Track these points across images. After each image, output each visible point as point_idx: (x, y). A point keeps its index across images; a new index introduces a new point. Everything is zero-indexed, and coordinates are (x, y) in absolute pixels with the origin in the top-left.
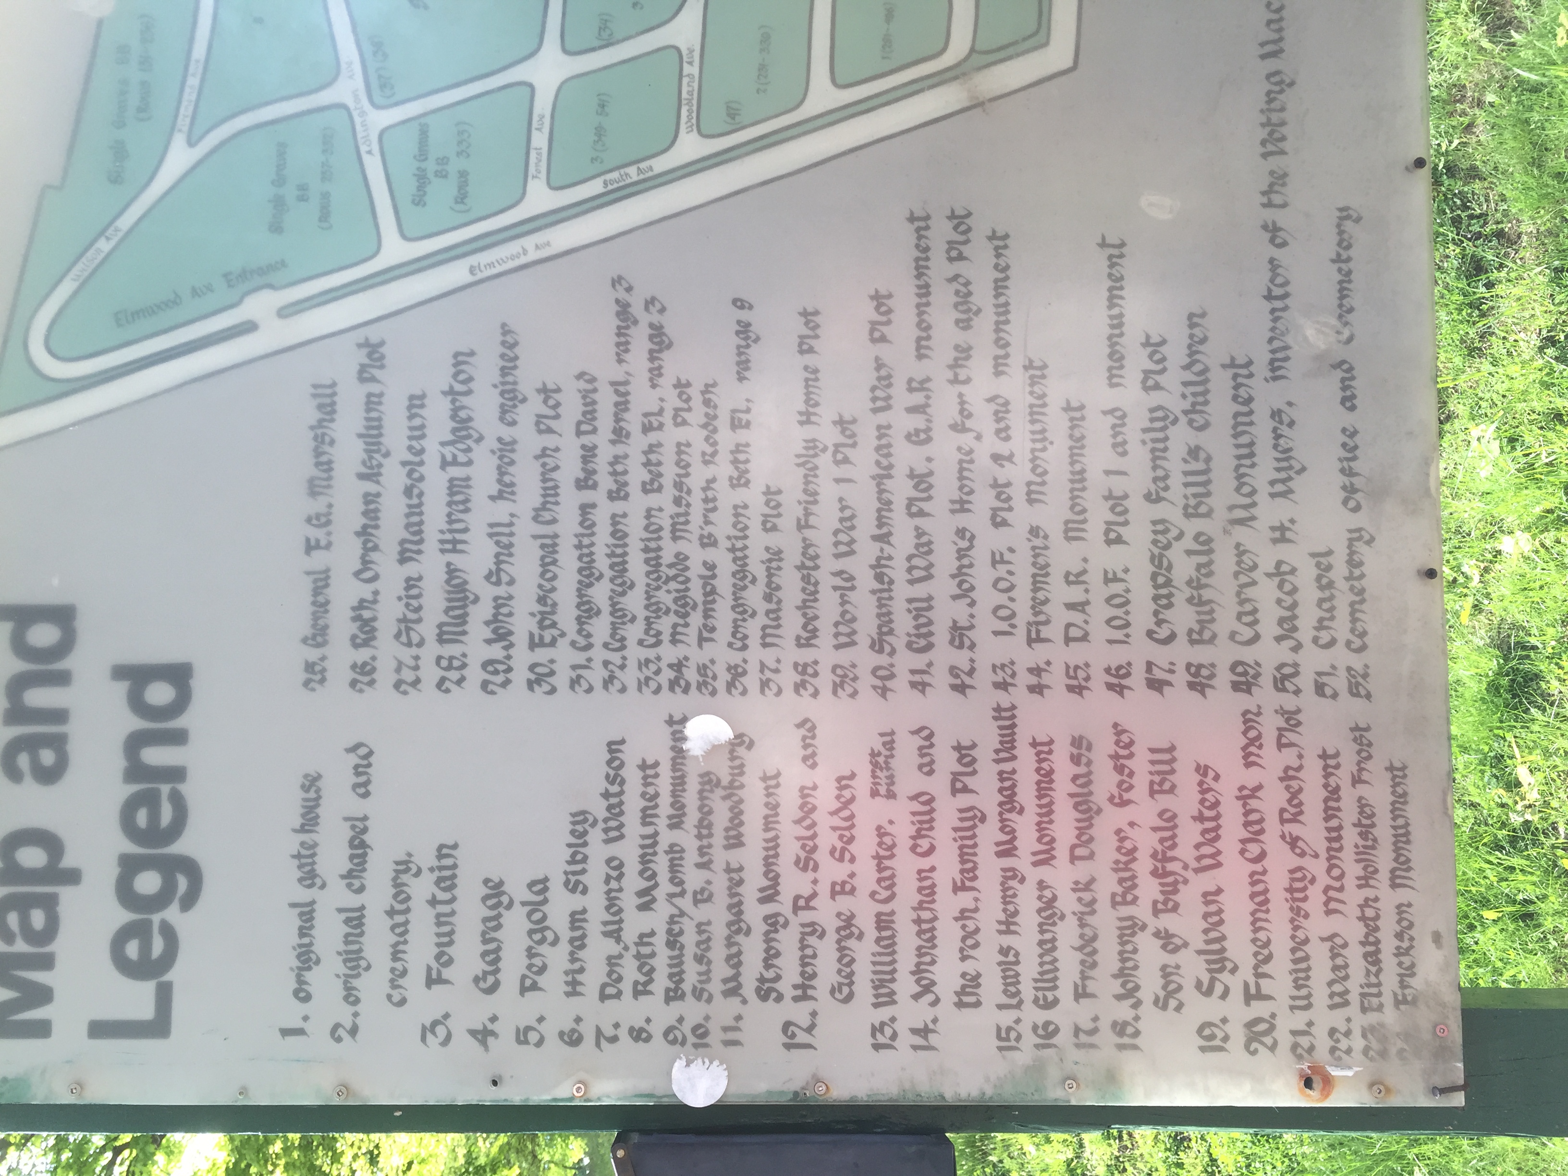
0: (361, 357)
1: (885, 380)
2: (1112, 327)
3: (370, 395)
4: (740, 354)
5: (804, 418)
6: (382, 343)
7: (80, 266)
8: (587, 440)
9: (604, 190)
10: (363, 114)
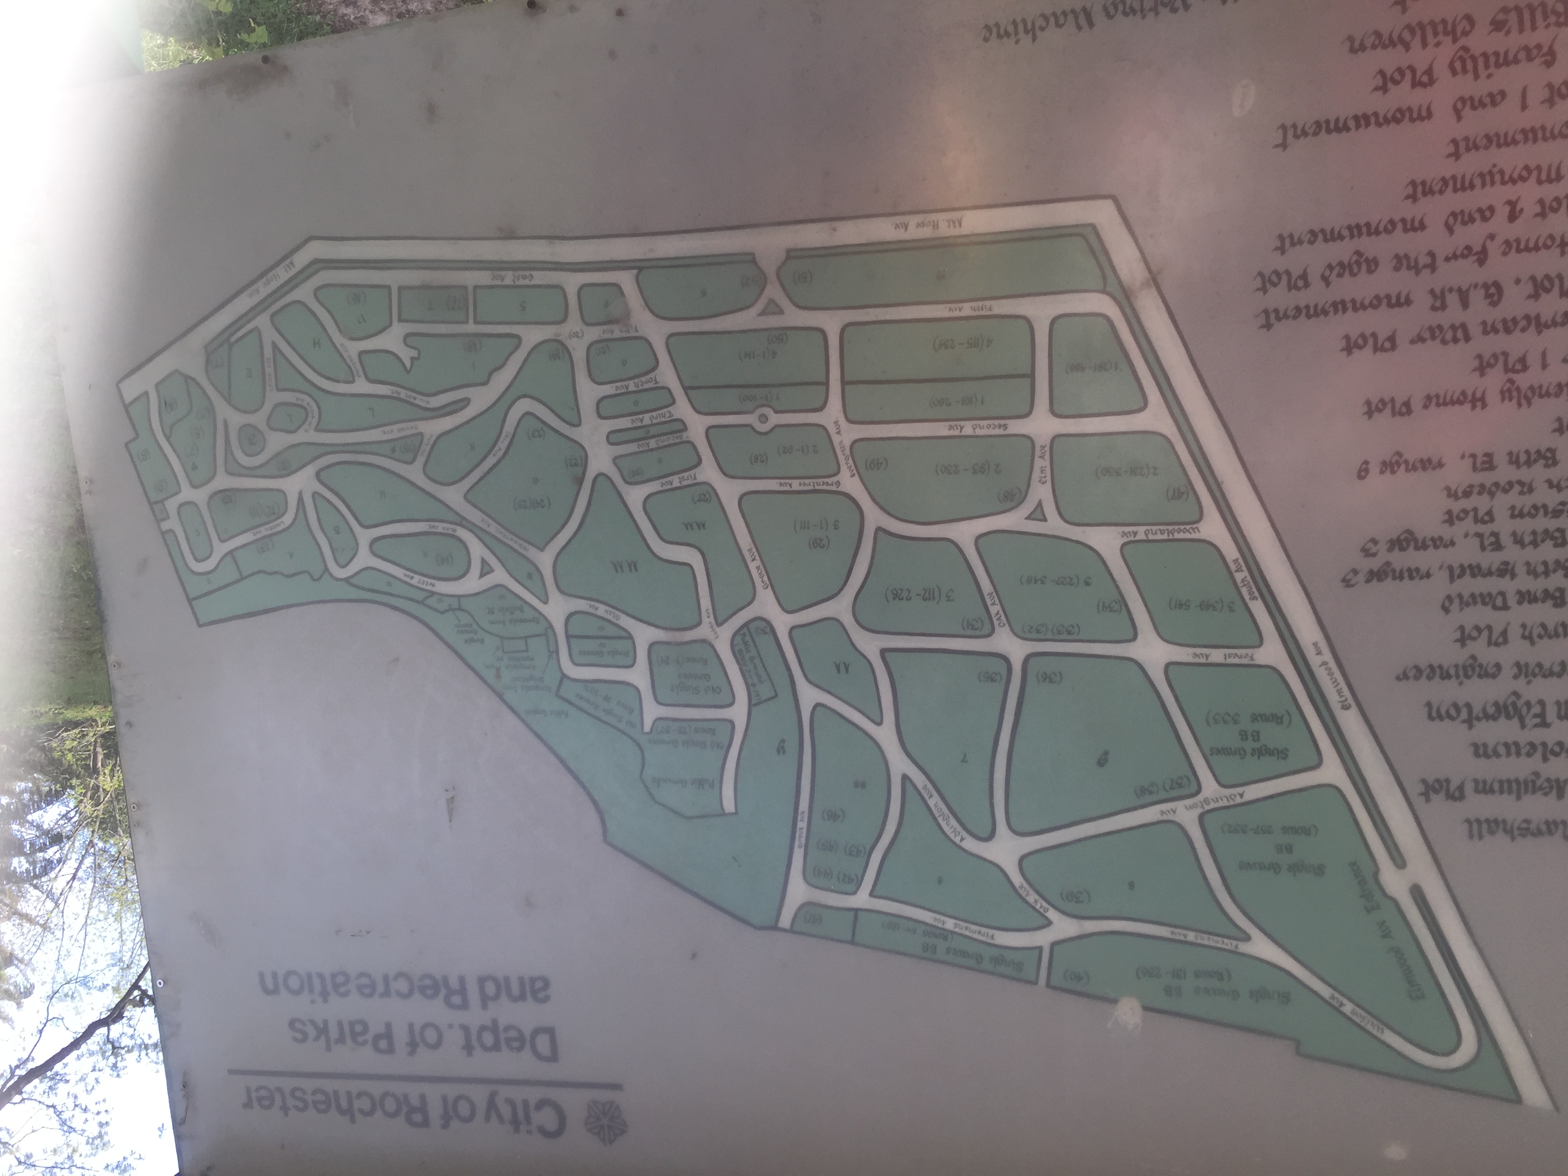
0: (1438, 800)
1: (1435, 332)
2: (1368, 125)
3: (1477, 791)
4: (1415, 468)
5: (1479, 404)
6: (1424, 781)
7: (1369, 1028)
8: (1512, 601)
9: (1260, 600)
10: (1206, 801)
